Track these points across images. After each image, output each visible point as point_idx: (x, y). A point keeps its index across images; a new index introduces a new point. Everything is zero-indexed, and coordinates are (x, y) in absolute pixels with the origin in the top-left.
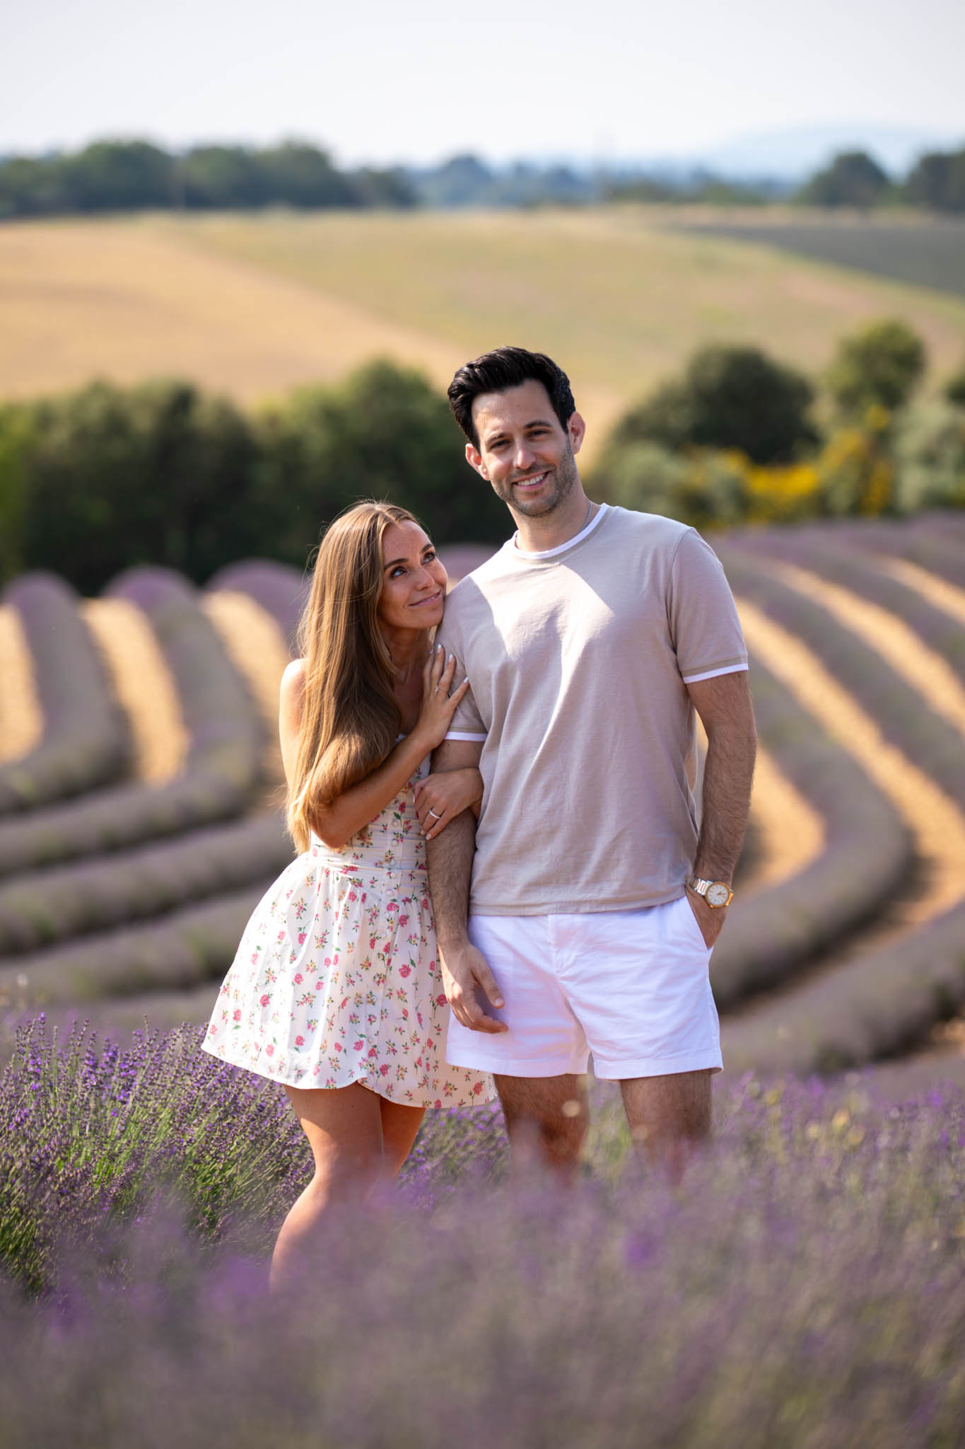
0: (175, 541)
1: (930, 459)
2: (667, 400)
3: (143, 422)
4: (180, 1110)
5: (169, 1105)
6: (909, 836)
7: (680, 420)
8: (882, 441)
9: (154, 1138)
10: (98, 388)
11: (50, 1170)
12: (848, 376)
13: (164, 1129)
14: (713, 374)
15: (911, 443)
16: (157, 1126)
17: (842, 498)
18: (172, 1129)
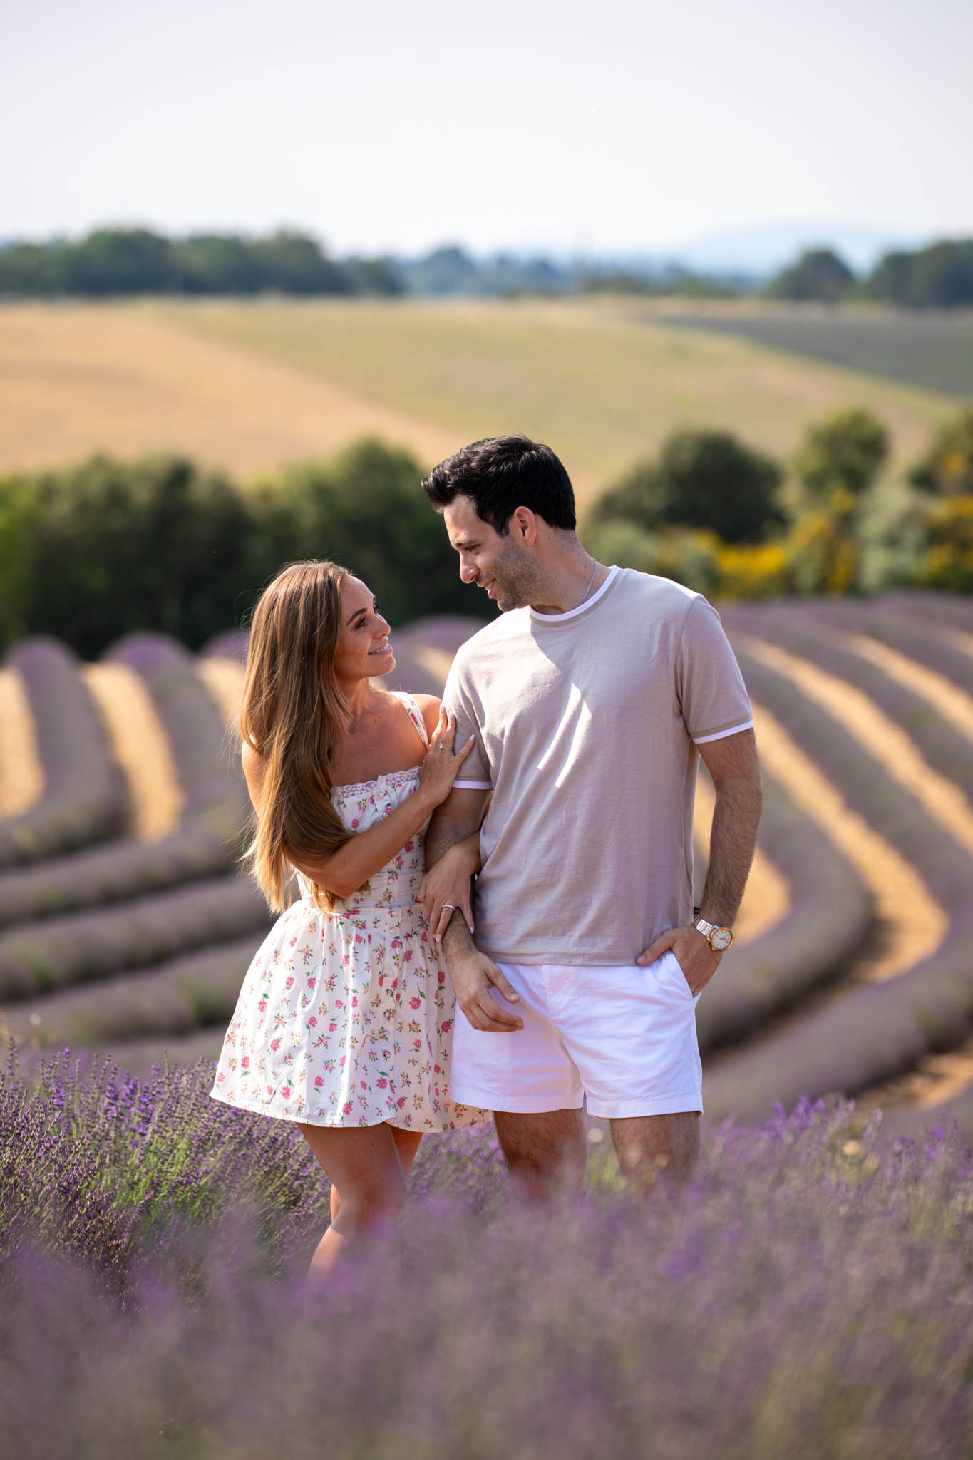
0: (171, 610)
1: (892, 541)
2: (641, 481)
3: (142, 496)
4: (197, 1141)
5: (187, 1136)
6: (870, 899)
7: (654, 500)
8: (847, 523)
9: (171, 1167)
10: (100, 462)
11: (77, 1195)
12: (815, 461)
13: (181, 1159)
14: (686, 457)
15: (874, 526)
16: (174, 1157)
17: (808, 577)
18: (188, 1159)
